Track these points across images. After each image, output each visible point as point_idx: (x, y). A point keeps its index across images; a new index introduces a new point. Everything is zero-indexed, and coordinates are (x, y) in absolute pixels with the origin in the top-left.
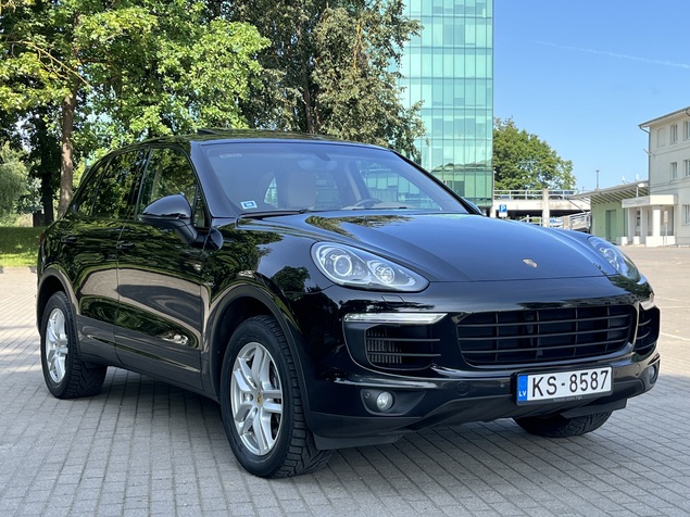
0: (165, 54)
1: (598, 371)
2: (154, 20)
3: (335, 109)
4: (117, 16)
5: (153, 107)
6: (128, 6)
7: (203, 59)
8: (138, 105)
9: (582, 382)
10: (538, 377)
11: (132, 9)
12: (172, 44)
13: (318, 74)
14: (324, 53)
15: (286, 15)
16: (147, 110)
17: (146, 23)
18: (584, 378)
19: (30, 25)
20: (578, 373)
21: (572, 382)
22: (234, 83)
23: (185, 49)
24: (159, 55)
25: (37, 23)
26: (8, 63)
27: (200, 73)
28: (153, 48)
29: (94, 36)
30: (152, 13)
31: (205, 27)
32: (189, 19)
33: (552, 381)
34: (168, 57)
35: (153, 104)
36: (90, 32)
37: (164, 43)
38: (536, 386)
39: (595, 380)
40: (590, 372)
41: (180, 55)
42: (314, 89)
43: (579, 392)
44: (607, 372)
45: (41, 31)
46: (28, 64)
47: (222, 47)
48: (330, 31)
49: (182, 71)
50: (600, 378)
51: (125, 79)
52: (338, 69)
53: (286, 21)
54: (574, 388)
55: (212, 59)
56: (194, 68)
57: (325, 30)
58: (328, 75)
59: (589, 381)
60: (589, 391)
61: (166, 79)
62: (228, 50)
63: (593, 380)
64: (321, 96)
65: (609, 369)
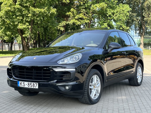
0: (108, 12)
1: (35, 83)
2: (106, 5)
3: (148, 22)
4: (99, 5)
5: (106, 23)
6: (101, 3)
7: (117, 12)
8: (103, 23)
9: (31, 85)
10: (21, 82)
11: (102, 3)
12: (110, 10)
13: (144, 14)
14: (146, 9)
15: (137, 2)
16: (105, 24)
17: (105, 6)
18: (31, 84)
19: (82, 7)
20: (30, 83)
21: (28, 85)
22: (123, 18)
23: (113, 11)
24: (107, 12)
25: (84, 7)
26: (77, 16)
27: (116, 15)
28: (106, 11)
29: (94, 9)
30: (106, 4)
31: (118, 6)
32: (114, 4)
33: (24, 83)
34: (109, 13)
35: (106, 22)
36: (93, 8)
37: (108, 10)
38: (21, 84)
39: (34, 85)
40: (33, 83)
41: (112, 12)
42: (143, 17)
43: (30, 87)
44: (37, 84)
45: (84, 8)
46: (81, 16)
47: (121, 10)
48: (147, 4)
49: (112, 15)
50: (35, 85)
51: (100, 17)
52: (149, 13)
53: (137, 3)
54: (29, 86)
55: (119, 12)
56: (115, 15)
57: (146, 4)
58: (147, 14)
59: (32, 85)
60: (32, 87)
61: (109, 17)
62: (122, 10)
63: (33, 85)
64: (145, 19)
65: (37, 83)
